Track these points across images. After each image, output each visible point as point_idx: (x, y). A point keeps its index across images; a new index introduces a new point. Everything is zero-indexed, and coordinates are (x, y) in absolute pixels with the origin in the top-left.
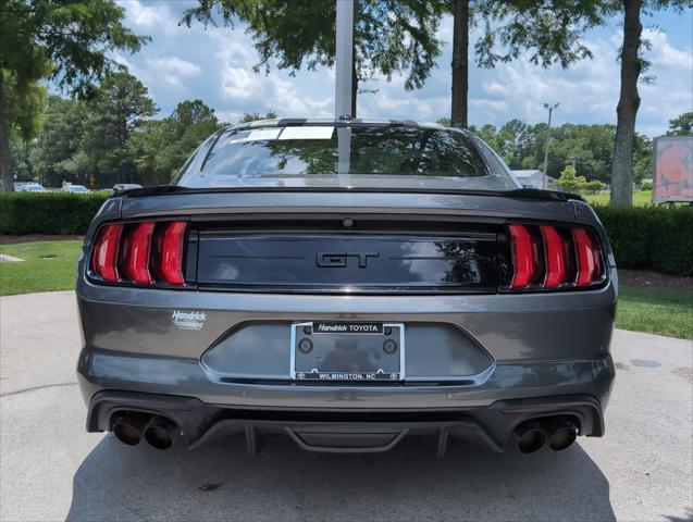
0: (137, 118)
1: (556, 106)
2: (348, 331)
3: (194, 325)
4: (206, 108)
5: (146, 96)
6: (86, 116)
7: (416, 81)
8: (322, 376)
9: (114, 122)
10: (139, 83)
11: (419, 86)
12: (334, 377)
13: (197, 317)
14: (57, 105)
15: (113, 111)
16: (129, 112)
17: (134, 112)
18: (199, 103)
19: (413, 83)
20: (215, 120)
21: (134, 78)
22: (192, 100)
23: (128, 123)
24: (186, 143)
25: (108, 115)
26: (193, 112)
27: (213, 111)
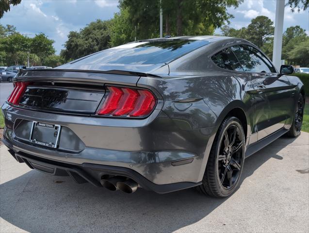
0: (267, 36)
4: (301, 29)
5: (272, 26)
6: (245, 37)
9: (256, 39)
10: (270, 20)
14: (233, 32)
15: (257, 34)
16: (263, 34)
17: (266, 33)
18: (298, 27)
20: (306, 35)
21: (267, 18)
22: (294, 26)
23: (263, 39)
24: (289, 47)
25: (254, 36)
26: (295, 32)
27: (305, 31)
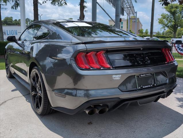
1: (42, 15)
2: (146, 76)
3: (118, 78)
7: (15, 7)
8: (144, 87)
11: (16, 9)
12: (146, 87)
13: (119, 76)
19: (14, 7)
